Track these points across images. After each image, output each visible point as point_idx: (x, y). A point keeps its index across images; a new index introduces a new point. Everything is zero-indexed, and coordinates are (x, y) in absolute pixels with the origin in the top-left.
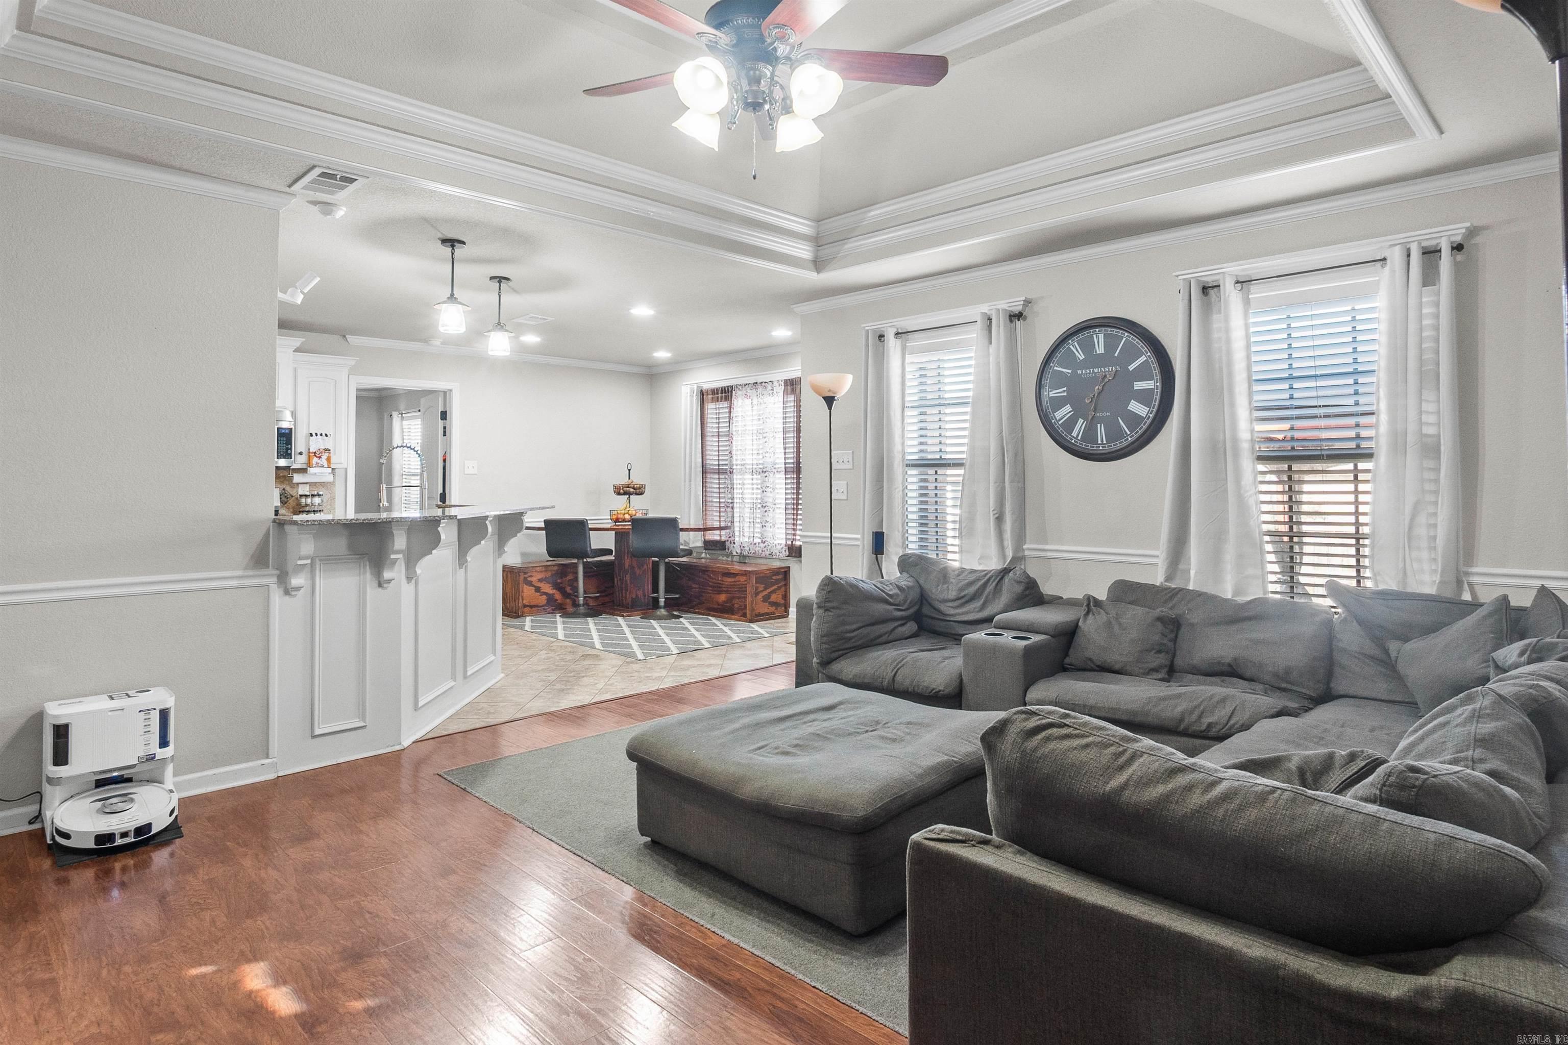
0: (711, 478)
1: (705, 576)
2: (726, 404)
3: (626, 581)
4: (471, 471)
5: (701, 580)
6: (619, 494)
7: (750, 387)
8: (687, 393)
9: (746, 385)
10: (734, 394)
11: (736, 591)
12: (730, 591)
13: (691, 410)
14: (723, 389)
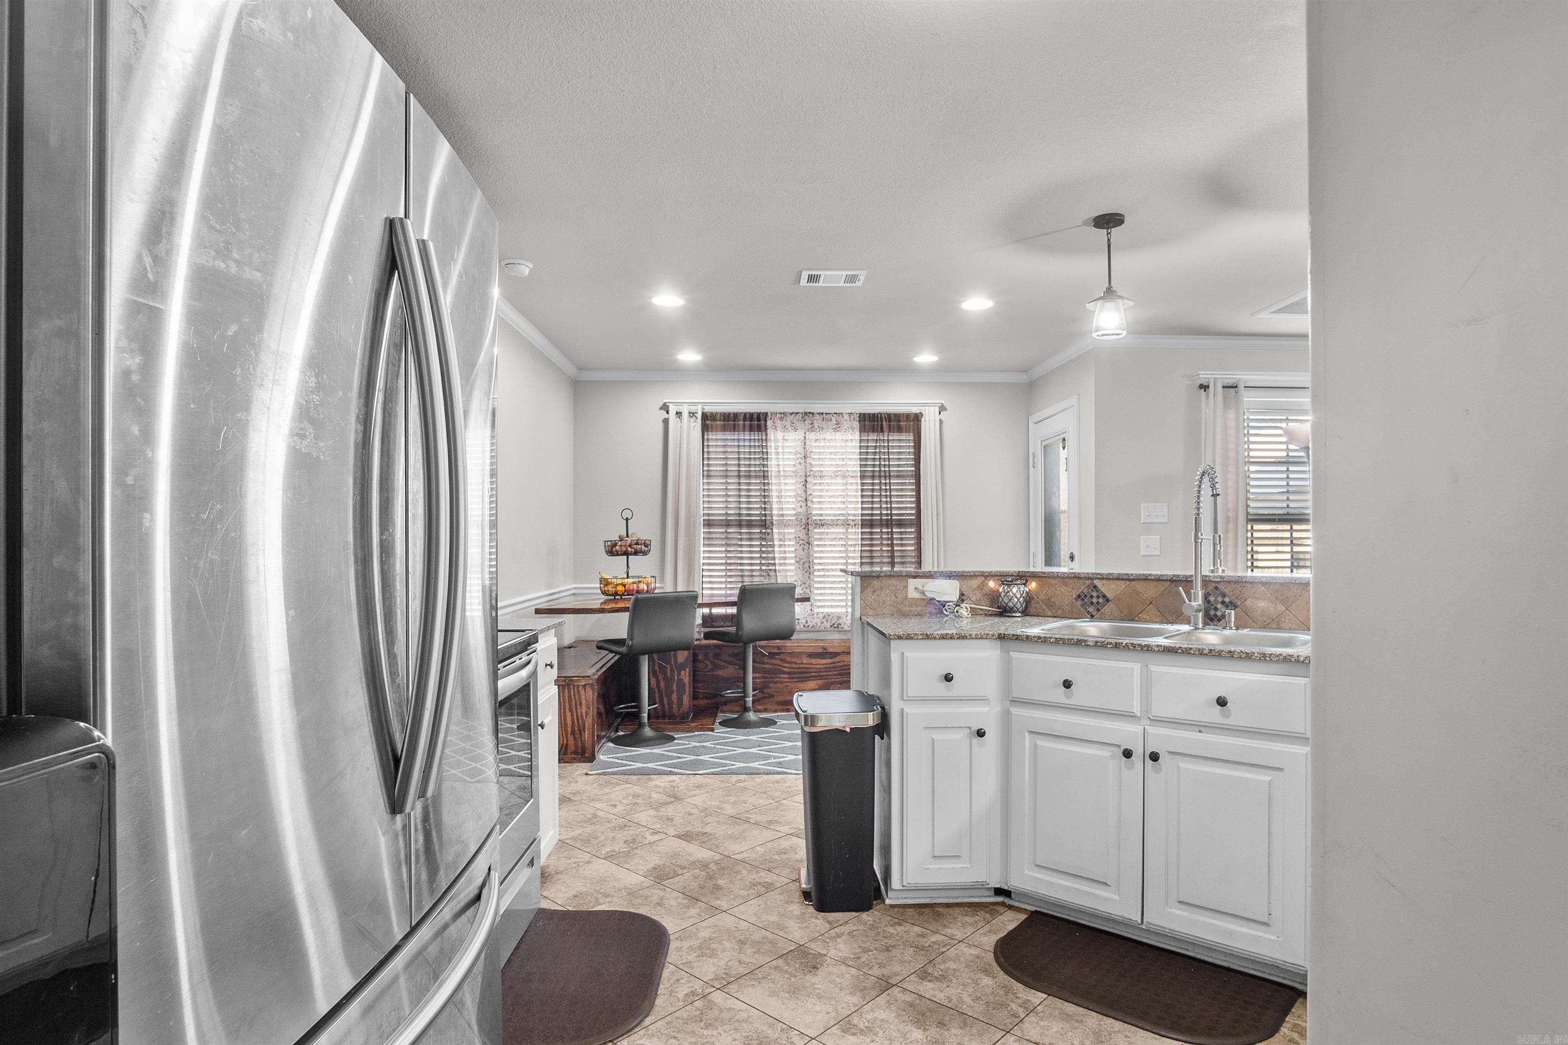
1: (776, 662)
2: (753, 435)
7: (799, 417)
8: (679, 414)
9: (791, 414)
10: (769, 423)
11: (835, 675)
12: (823, 676)
13: (688, 441)
14: (748, 416)
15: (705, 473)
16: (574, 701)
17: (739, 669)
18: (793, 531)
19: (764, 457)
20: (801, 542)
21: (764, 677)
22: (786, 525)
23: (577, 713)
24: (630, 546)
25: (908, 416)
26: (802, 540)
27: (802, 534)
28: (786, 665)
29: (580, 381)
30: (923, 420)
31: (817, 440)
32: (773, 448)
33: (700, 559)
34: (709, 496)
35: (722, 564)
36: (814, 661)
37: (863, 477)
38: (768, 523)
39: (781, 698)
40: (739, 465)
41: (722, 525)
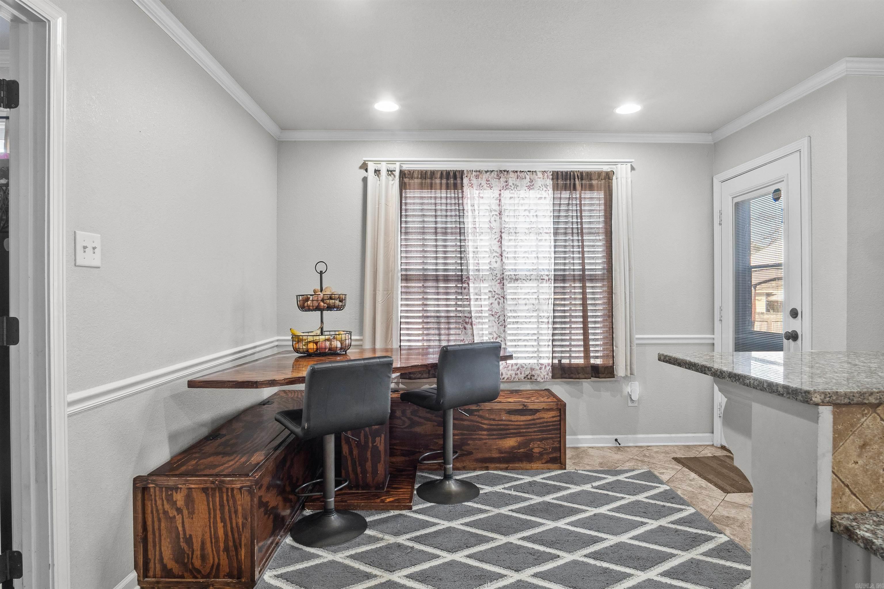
6: (305, 308)
7: (494, 175)
8: (377, 172)
9: (486, 172)
10: (466, 181)
11: (535, 432)
12: (523, 432)
13: (387, 196)
14: (444, 173)
15: (403, 231)
16: (227, 508)
17: (438, 425)
18: (487, 285)
19: (461, 213)
20: (496, 296)
21: (462, 434)
22: (483, 280)
23: (231, 523)
24: (323, 300)
25: (599, 174)
26: (497, 294)
27: (497, 288)
28: (486, 422)
29: (283, 142)
30: (614, 178)
31: (511, 198)
32: (469, 205)
33: (398, 312)
34: (406, 252)
35: (419, 317)
36: (513, 418)
37: (556, 234)
38: (464, 278)
39: (480, 456)
40: (436, 222)
41: (419, 280)
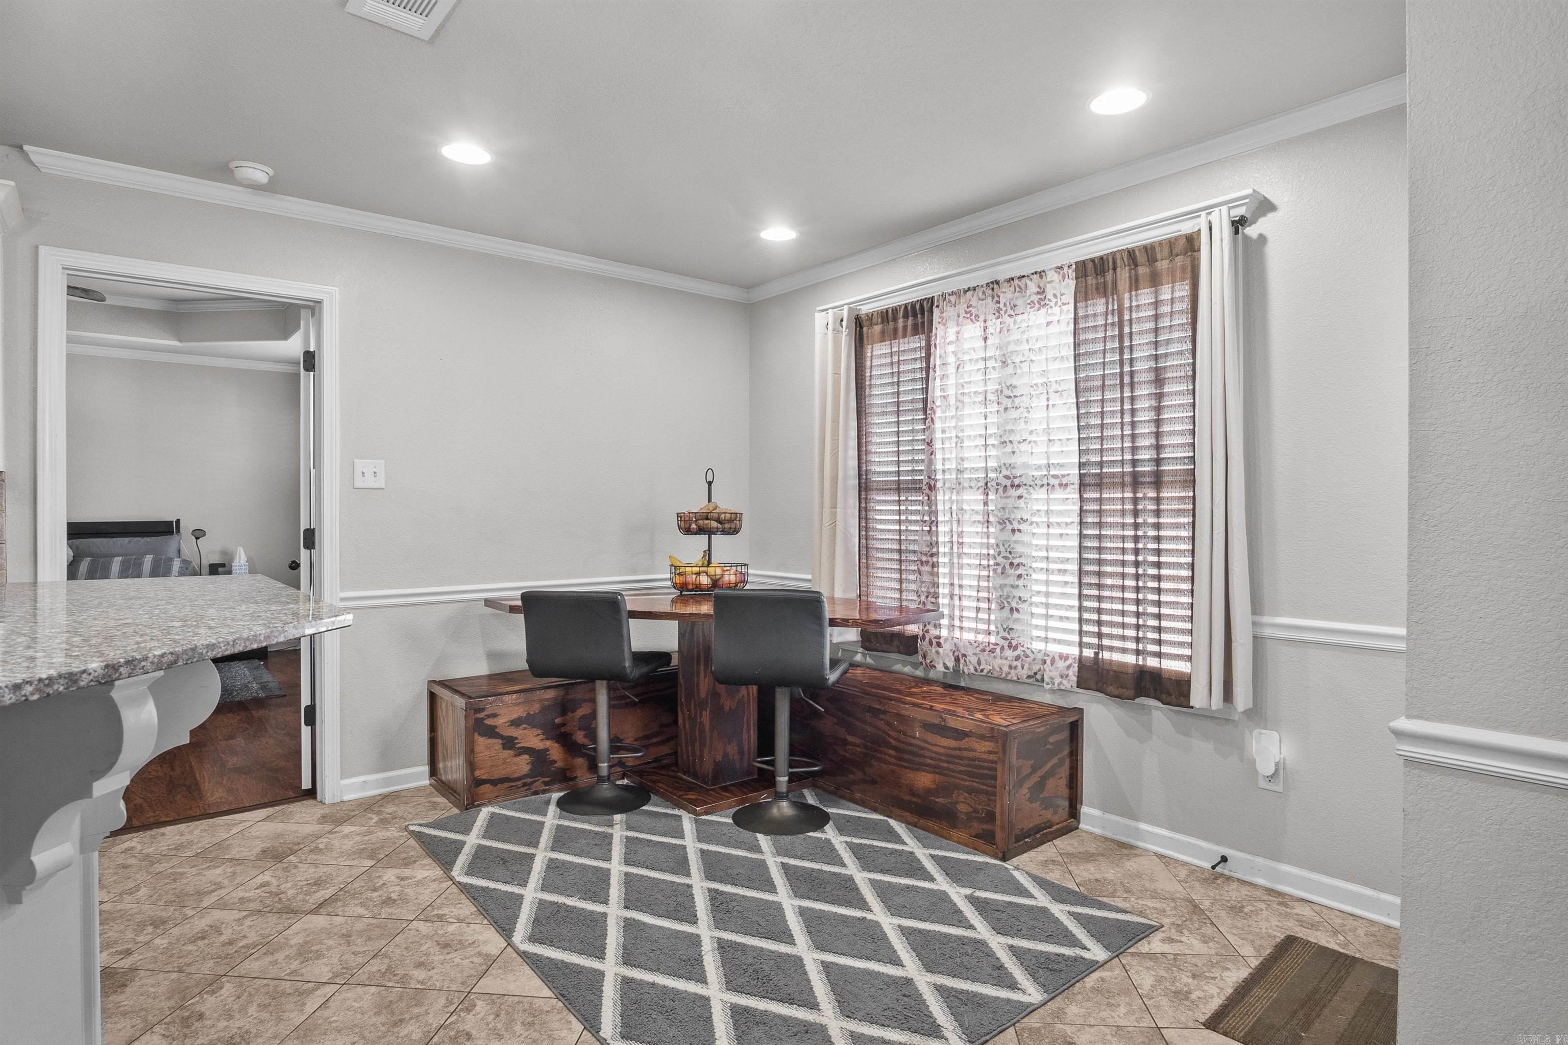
0: (879, 502)
1: (881, 724)
2: (918, 342)
3: (702, 724)
4: (371, 482)
5: (869, 729)
6: (688, 531)
9: (966, 291)
10: (936, 314)
12: (943, 768)
13: (836, 361)
25: (1171, 244)
28: (894, 734)
29: (753, 304)
30: (1203, 244)
36: (930, 737)
37: (1078, 391)
